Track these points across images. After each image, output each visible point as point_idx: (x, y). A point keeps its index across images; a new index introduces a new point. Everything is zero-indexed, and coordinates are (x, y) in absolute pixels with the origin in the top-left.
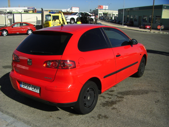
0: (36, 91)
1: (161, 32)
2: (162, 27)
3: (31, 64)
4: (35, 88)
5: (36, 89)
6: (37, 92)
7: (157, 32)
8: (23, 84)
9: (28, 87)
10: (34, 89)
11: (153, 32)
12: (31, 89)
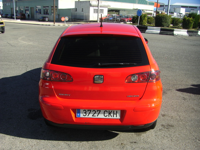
0: (112, 118)
1: (66, 25)
2: (67, 19)
3: (102, 82)
4: (110, 114)
5: (112, 114)
6: (115, 117)
7: (61, 24)
8: (85, 111)
9: (96, 115)
10: (108, 115)
11: (57, 25)
12: (101, 116)
